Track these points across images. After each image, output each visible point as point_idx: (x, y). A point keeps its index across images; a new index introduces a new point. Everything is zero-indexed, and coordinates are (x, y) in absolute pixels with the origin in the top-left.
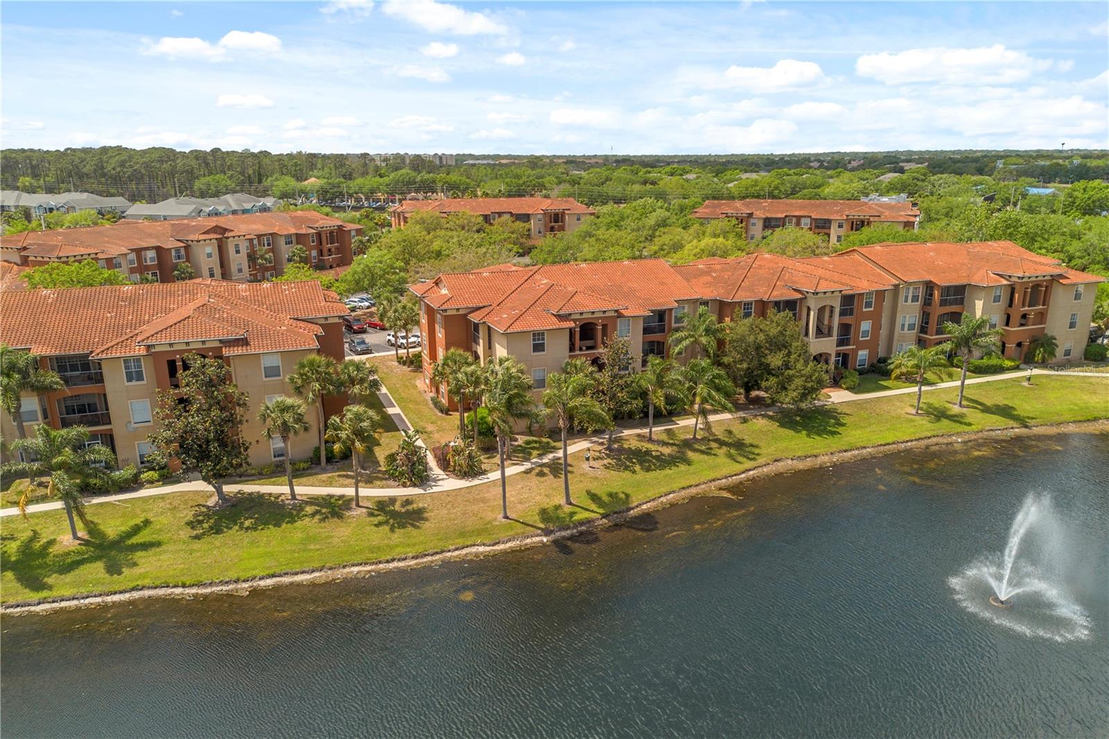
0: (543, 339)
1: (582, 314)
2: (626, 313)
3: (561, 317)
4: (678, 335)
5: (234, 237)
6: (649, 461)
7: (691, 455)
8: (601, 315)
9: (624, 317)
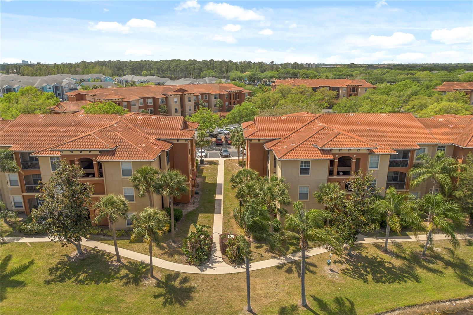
0: (309, 166)
1: (340, 150)
2: (376, 151)
3: (324, 152)
4: (418, 170)
5: (188, 94)
6: (381, 272)
7: (419, 271)
8: (356, 152)
9: (375, 154)
